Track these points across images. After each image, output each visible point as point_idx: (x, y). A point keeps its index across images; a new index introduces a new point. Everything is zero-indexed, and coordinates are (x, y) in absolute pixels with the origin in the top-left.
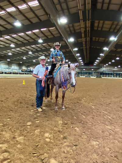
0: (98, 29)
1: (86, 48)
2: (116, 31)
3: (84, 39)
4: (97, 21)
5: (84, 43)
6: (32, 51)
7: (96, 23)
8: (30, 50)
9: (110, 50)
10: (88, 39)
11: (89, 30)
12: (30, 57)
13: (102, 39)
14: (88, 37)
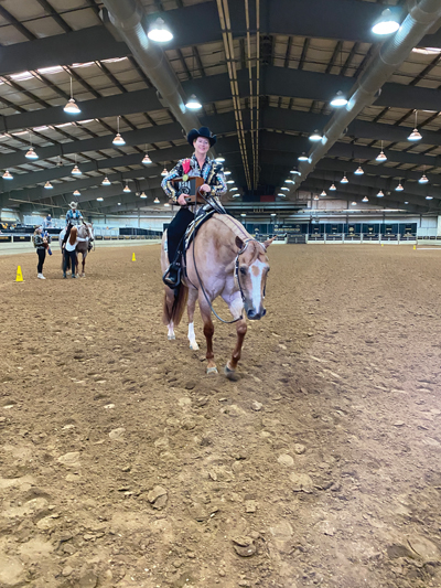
0: (286, 64)
1: (248, 136)
2: (350, 73)
3: (237, 103)
4: (282, 38)
5: (238, 116)
6: (37, 148)
7: (282, 42)
8: (27, 143)
9: (333, 143)
10: (254, 102)
11: (254, 69)
12: (30, 171)
13: (302, 104)
14: (254, 94)
